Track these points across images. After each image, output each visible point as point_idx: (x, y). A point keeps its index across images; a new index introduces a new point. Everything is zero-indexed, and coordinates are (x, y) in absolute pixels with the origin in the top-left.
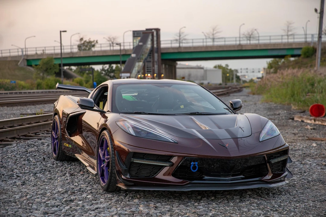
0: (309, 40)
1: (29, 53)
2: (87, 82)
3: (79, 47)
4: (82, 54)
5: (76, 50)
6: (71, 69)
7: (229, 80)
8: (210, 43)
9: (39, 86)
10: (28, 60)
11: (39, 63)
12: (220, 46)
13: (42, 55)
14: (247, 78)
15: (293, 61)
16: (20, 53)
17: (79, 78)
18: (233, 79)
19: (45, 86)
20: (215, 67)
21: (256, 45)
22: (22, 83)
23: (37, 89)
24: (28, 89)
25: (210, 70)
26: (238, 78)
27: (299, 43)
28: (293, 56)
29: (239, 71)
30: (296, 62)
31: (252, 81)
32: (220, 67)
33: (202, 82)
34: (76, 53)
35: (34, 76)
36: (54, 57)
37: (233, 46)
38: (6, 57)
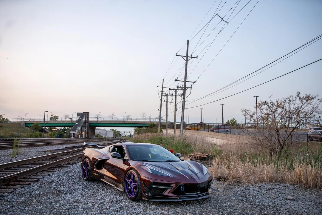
0: (152, 121)
1: (27, 120)
2: (54, 134)
3: (50, 118)
4: (52, 122)
5: (49, 120)
6: (46, 128)
7: (116, 136)
8: (111, 120)
9: (31, 136)
10: (26, 124)
11: (32, 125)
12: (115, 121)
13: (32, 121)
14: (124, 135)
15: (145, 129)
16: (22, 121)
17: (50, 133)
18: (118, 135)
19: (34, 136)
20: (111, 130)
21: (131, 122)
22: (23, 134)
23: (31, 137)
24: (26, 137)
25: (109, 131)
26: (120, 135)
27: (148, 122)
28: (145, 127)
29: (121, 132)
30: (146, 129)
31: (125, 136)
32: (112, 130)
33: (105, 136)
34: (49, 121)
35: (29, 131)
36: (39, 122)
37: (121, 121)
38: (15, 122)
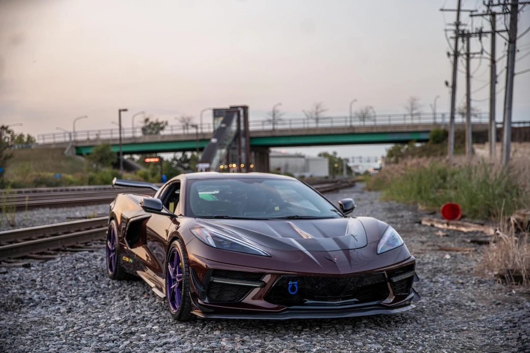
0: (439, 120)
1: (79, 138)
2: (154, 175)
3: (144, 130)
4: (148, 139)
5: (139, 134)
6: (133, 159)
7: (337, 172)
8: (313, 125)
9: (91, 181)
10: (77, 148)
11: (91, 151)
12: (326, 129)
13: (96, 140)
14: (361, 170)
15: (420, 148)
16: (68, 139)
17: (143, 170)
18: (342, 170)
19: (99, 181)
20: (320, 155)
21: (372, 127)
22: (70, 177)
23: (89, 184)
24: (77, 184)
25: (314, 160)
26: (349, 169)
27: (426, 125)
28: (419, 141)
29: (351, 160)
30: (423, 149)
31: (367, 173)
32: (325, 155)
33: (303, 174)
34: (140, 138)
35: (85, 168)
36: (111, 143)
37: (343, 128)
38: (50, 144)
